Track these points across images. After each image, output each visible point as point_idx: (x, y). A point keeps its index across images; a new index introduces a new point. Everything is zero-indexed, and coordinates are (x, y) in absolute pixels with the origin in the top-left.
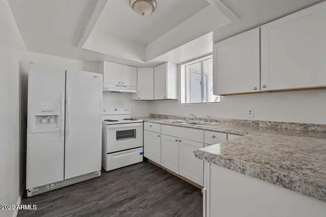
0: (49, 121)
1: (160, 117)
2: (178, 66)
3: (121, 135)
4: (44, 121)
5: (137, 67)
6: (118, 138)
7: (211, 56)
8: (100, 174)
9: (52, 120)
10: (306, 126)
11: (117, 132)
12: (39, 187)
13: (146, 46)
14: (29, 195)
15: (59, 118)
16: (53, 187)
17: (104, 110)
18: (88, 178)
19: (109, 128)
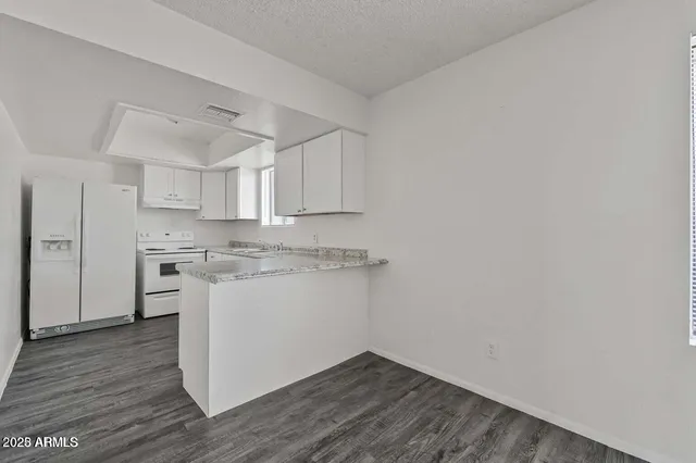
0: (59, 248)
1: (240, 245)
2: (258, 171)
3: (168, 269)
4: (53, 247)
5: (201, 172)
6: (162, 274)
7: (273, 169)
8: (132, 320)
9: (64, 247)
10: (345, 251)
11: (162, 265)
12: (46, 329)
13: (209, 144)
14: (33, 336)
15: (73, 245)
16: (65, 330)
17: (147, 235)
18: (114, 324)
19: (149, 259)
